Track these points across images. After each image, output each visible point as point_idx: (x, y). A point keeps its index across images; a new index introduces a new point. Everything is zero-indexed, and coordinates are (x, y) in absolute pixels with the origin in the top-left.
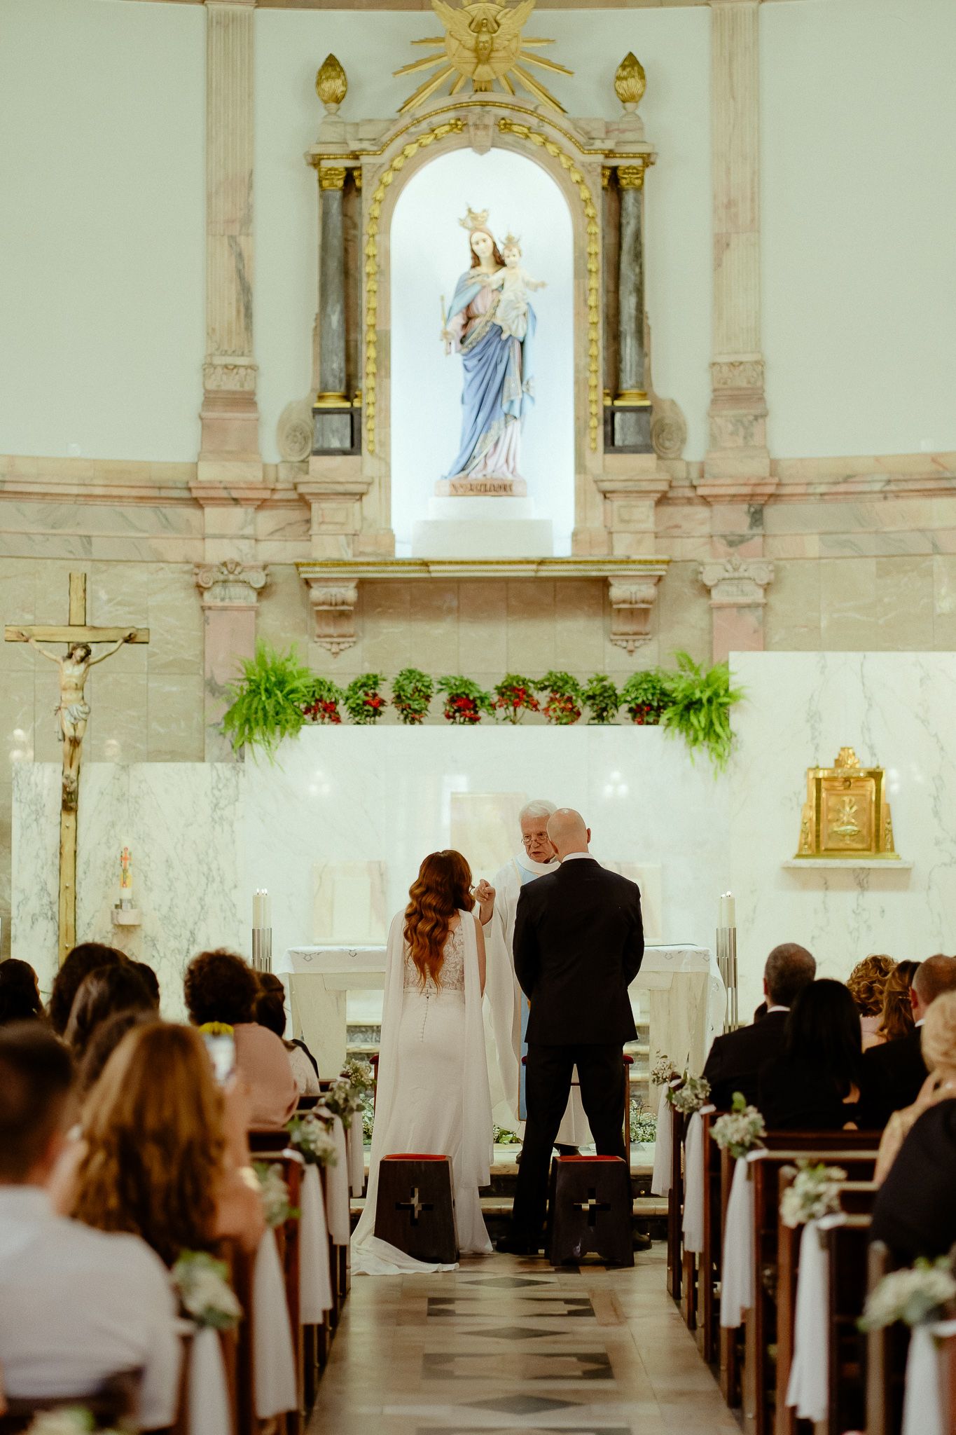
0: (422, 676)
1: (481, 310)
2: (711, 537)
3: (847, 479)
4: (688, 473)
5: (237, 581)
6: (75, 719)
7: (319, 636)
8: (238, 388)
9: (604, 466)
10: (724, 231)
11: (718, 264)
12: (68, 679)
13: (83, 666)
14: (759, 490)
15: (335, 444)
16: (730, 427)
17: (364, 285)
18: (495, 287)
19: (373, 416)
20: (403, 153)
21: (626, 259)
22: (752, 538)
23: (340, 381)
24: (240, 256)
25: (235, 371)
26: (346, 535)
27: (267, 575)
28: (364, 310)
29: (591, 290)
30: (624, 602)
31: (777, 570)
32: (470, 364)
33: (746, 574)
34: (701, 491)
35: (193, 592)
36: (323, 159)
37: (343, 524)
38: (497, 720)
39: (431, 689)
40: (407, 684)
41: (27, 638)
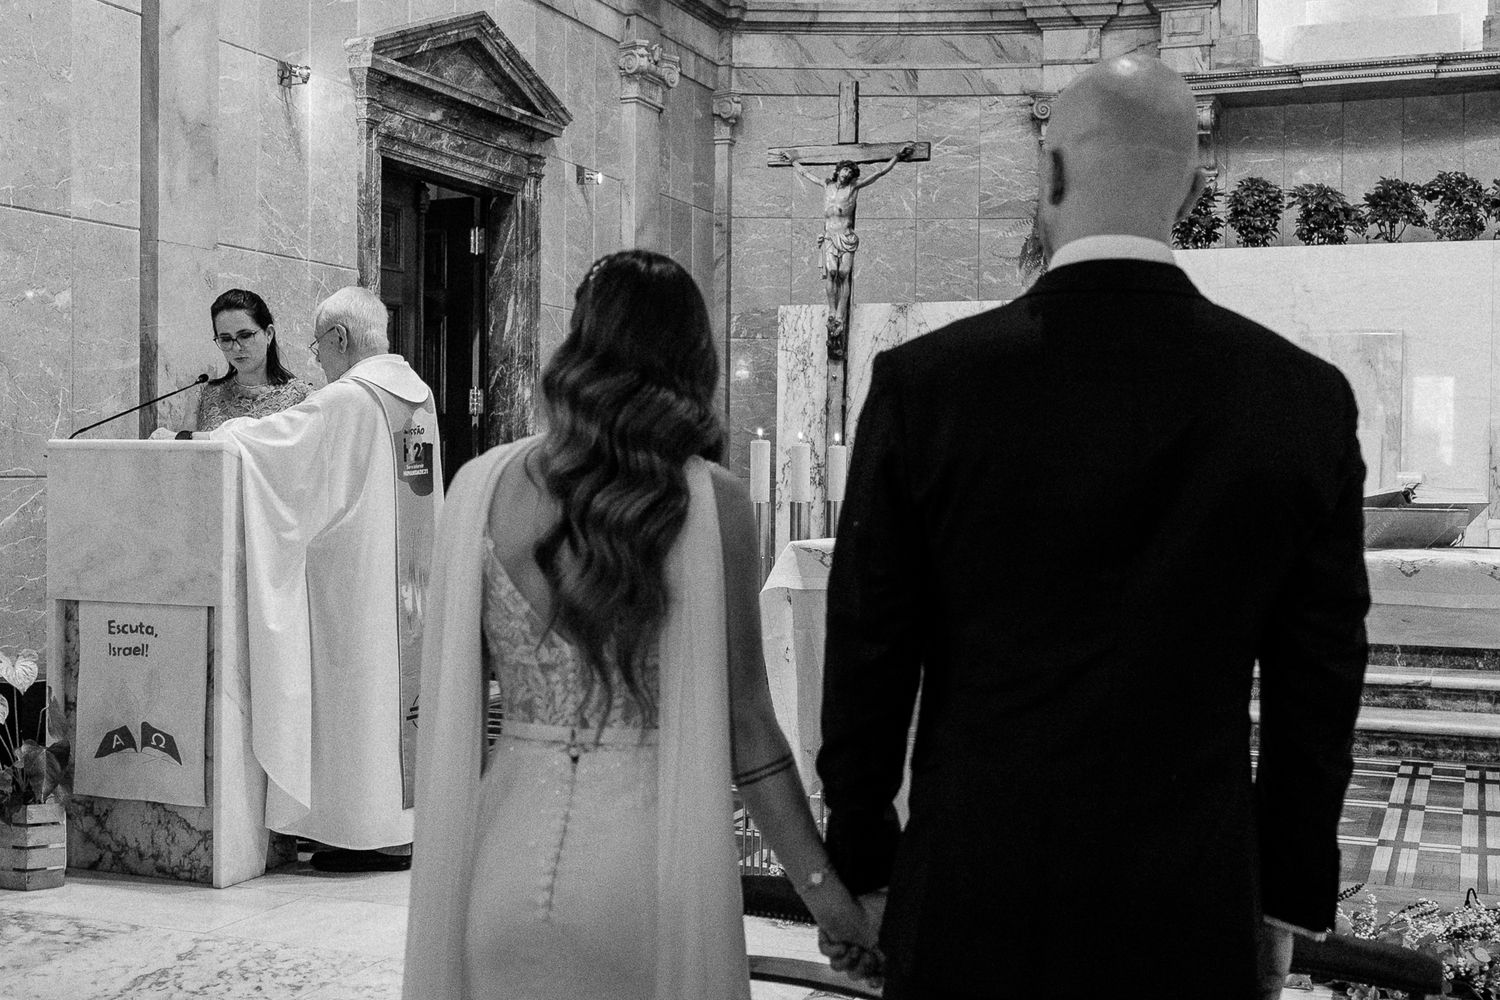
0: (1266, 184)
6: (839, 251)
12: (831, 205)
13: (848, 190)
26: (1203, 46)
35: (1030, 125)
37: (1196, 34)
38: (1367, 237)
39: (1280, 202)
40: (1247, 196)
41: (791, 161)
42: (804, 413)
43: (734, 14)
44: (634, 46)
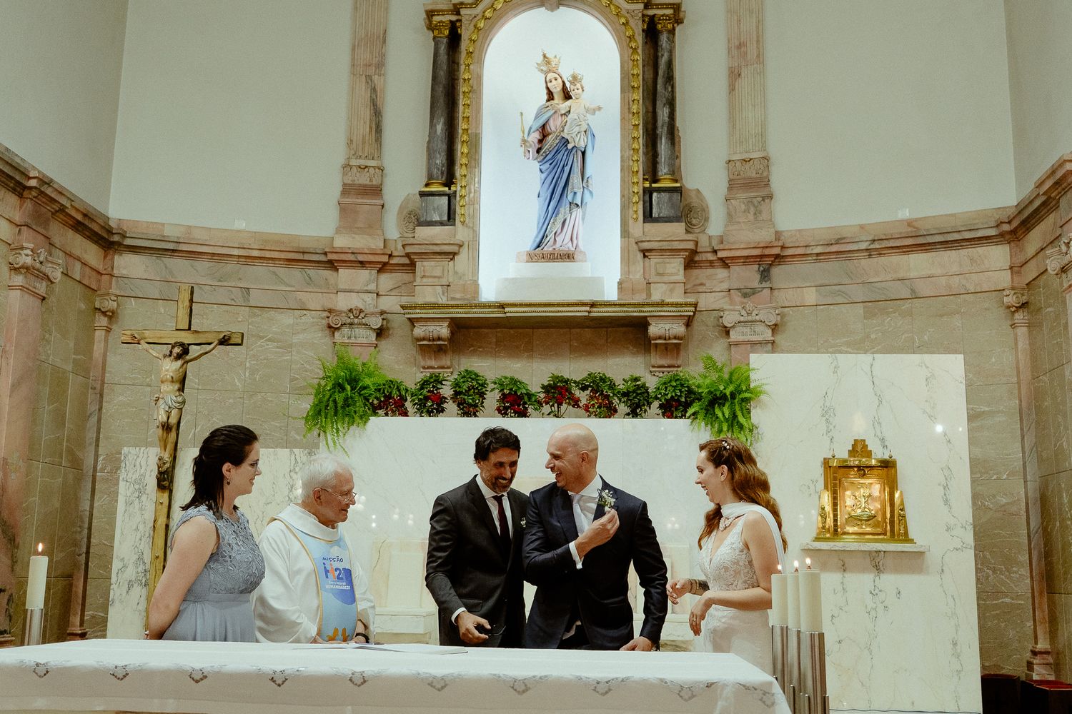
0: (477, 375)
1: (553, 129)
2: (729, 291)
3: (838, 242)
4: (710, 243)
5: (360, 324)
6: (170, 408)
7: (424, 368)
8: (368, 182)
9: (644, 232)
10: (736, 65)
11: (732, 89)
12: (166, 373)
13: (179, 363)
14: (767, 252)
15: (436, 218)
16: (743, 207)
17: (461, 101)
18: (563, 112)
19: (465, 196)
20: (492, 6)
21: (660, 81)
22: (762, 291)
23: (442, 173)
24: (374, 90)
25: (367, 169)
26: (443, 285)
27: (383, 319)
28: (460, 118)
29: (633, 101)
30: (660, 338)
31: (782, 315)
32: (544, 168)
33: (758, 318)
34: (720, 254)
35: (327, 331)
36: (434, 15)
37: (439, 277)
38: (543, 414)
39: (485, 387)
40: (464, 382)
41: (139, 341)
42: (137, 529)
43: (116, 238)
44: (22, 248)
